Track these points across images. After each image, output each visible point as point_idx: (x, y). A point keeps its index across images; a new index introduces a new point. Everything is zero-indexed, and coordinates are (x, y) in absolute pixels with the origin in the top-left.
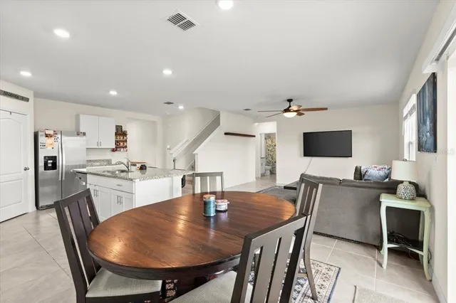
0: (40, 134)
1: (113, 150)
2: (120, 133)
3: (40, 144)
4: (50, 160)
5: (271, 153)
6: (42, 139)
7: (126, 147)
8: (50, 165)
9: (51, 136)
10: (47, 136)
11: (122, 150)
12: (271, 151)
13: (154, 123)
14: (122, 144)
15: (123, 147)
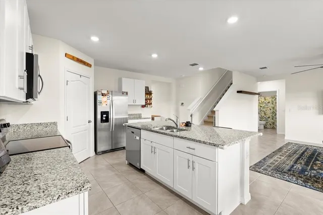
0: (98, 93)
1: (143, 106)
2: (148, 93)
3: (98, 102)
4: (105, 114)
5: (264, 110)
6: (99, 98)
7: (151, 104)
8: (104, 119)
9: (105, 95)
10: (103, 95)
11: (149, 106)
12: (264, 108)
13: (169, 84)
14: (148, 101)
15: (149, 104)
